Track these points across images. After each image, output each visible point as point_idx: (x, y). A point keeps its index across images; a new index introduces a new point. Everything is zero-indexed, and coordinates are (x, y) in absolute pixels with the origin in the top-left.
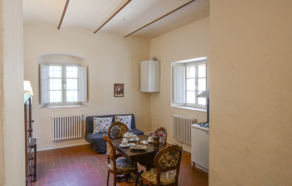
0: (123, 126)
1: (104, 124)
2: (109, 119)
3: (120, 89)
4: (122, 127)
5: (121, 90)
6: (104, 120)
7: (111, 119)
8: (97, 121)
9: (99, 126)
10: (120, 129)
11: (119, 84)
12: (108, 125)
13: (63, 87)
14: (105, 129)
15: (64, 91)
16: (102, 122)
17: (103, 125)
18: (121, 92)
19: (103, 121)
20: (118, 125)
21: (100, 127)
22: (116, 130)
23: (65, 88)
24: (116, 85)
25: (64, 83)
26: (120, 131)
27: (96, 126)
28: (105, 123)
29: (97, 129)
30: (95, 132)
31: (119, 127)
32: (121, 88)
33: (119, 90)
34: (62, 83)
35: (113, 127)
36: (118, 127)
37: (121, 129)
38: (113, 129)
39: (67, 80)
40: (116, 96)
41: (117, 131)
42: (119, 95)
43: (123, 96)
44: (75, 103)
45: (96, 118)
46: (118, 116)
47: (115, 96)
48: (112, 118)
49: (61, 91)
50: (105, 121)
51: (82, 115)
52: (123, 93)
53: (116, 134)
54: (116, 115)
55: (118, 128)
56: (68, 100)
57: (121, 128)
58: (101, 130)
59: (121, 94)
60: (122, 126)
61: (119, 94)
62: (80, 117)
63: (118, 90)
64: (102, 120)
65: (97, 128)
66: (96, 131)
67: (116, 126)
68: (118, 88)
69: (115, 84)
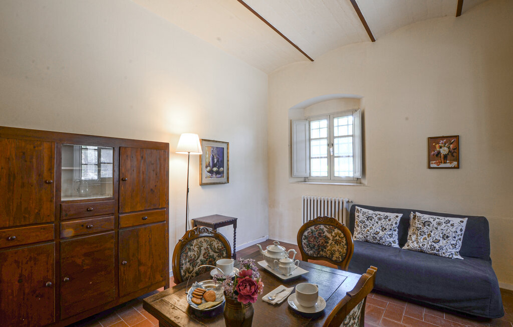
0: (340, 232)
1: (376, 224)
2: (392, 215)
3: (446, 149)
4: (336, 234)
5: (449, 151)
6: (378, 216)
7: (397, 217)
8: (361, 215)
9: (362, 227)
10: (329, 235)
11: (443, 138)
12: (385, 229)
13: (329, 152)
14: (376, 236)
15: (331, 158)
16: (371, 220)
17: (373, 227)
18: (449, 157)
19: (376, 219)
20: (329, 225)
21: (366, 230)
22: (321, 236)
23: (332, 154)
24: (433, 141)
25: (331, 145)
26: (330, 242)
27: (358, 226)
28: (379, 223)
29: (358, 231)
30: (355, 237)
31: (330, 232)
32: (451, 146)
33: (444, 151)
34: (328, 145)
35: (313, 228)
36: (325, 229)
37: (331, 238)
38: (312, 233)
39: (336, 141)
40: (432, 166)
41: (321, 241)
42: (442, 165)
43: (458, 167)
44: (348, 180)
45: (359, 208)
46: (418, 214)
47: (430, 168)
48: (400, 215)
49: (326, 159)
50: (380, 219)
51: (347, 200)
52: (458, 160)
53: (318, 246)
54: (414, 211)
55: (326, 233)
56: (336, 174)
57: (333, 234)
58: (367, 236)
59: (451, 163)
60: (336, 230)
61: (445, 163)
62: (343, 203)
63: (439, 153)
64: (374, 216)
65: (359, 229)
66: (357, 236)
67: (322, 227)
68: (441, 147)
69: (431, 138)
